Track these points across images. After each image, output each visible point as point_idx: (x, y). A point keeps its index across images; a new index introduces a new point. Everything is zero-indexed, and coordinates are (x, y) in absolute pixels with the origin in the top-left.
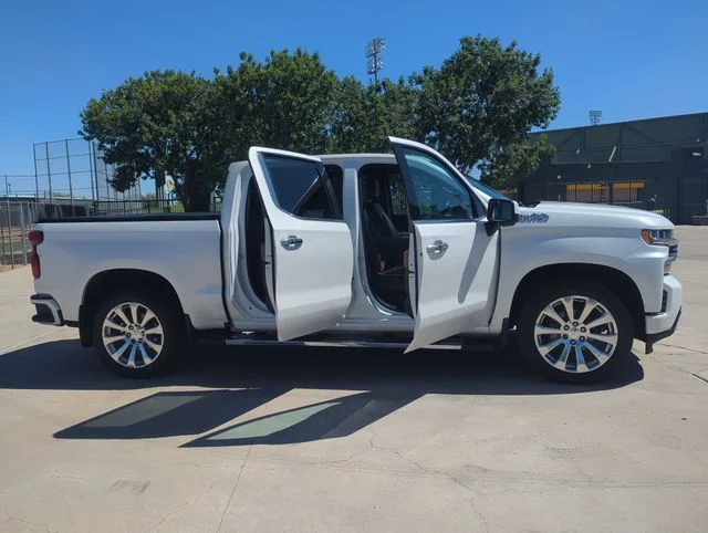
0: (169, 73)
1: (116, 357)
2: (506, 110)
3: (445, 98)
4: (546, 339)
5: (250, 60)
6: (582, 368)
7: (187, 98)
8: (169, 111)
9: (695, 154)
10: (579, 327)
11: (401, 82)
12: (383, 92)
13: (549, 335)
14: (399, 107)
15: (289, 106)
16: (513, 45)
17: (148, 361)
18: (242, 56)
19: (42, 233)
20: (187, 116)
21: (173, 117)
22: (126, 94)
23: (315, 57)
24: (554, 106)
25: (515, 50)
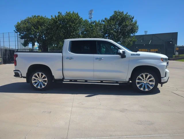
0: (38, 16)
1: (35, 86)
2: (125, 30)
3: (110, 26)
4: (138, 83)
5: (61, 14)
6: (147, 90)
7: (43, 23)
8: (39, 26)
9: (171, 43)
10: (146, 80)
11: (99, 21)
12: (94, 24)
13: (139, 82)
14: (99, 28)
15: (70, 26)
16: (127, 13)
17: (43, 87)
18: (59, 13)
19: (17, 55)
20: (44, 27)
21: (40, 28)
22: (27, 21)
23: (77, 14)
24: (137, 30)
25: (127, 14)
